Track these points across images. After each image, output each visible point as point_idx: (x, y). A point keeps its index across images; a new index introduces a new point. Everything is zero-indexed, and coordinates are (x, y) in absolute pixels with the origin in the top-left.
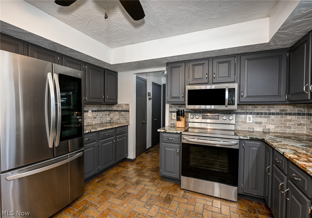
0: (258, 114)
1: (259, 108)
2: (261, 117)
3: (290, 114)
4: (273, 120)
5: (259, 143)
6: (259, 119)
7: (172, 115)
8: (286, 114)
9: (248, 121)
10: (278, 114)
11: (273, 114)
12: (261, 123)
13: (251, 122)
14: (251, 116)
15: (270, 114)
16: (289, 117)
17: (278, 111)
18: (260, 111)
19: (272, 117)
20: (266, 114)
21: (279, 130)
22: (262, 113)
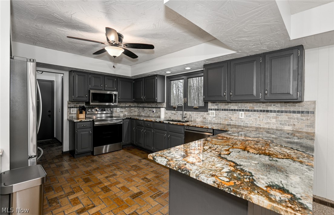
0: (121, 107)
1: (122, 104)
2: (123, 109)
3: (132, 107)
4: (127, 110)
5: (128, 120)
6: (122, 110)
7: (70, 110)
8: (131, 107)
9: (118, 111)
10: (128, 107)
11: (127, 107)
12: (122, 112)
13: (119, 111)
14: (119, 108)
15: (126, 107)
16: (132, 108)
17: (128, 106)
18: (122, 106)
19: (127, 108)
20: (124, 107)
21: (129, 114)
22: (123, 107)
